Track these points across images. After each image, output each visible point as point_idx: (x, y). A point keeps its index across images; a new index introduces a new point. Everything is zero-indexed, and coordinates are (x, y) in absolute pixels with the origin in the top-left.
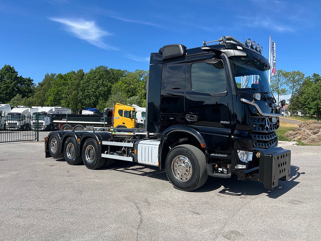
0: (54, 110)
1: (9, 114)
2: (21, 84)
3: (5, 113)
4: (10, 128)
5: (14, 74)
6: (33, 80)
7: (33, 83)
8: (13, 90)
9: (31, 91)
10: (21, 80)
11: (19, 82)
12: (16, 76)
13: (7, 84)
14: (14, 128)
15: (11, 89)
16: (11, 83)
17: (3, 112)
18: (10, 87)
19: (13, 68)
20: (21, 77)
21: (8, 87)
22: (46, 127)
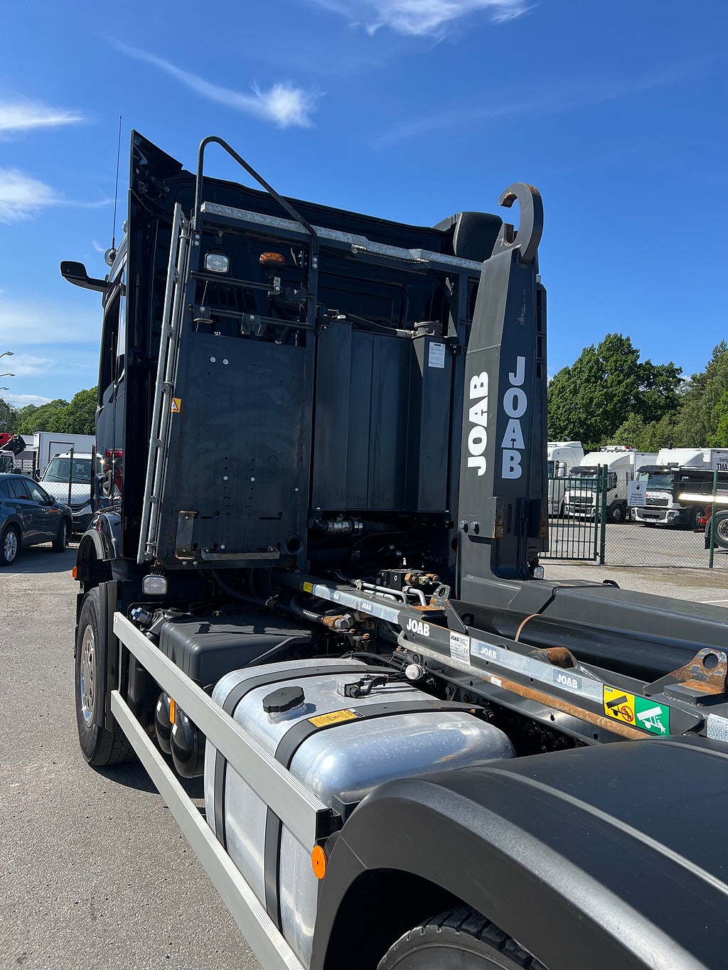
0: (707, 459)
1: (576, 470)
2: (649, 385)
3: (565, 468)
4: (577, 511)
5: (630, 357)
6: (680, 371)
7: (680, 380)
8: (625, 401)
9: (672, 404)
10: (647, 374)
11: (640, 379)
12: (634, 362)
13: (607, 387)
14: (583, 512)
15: (619, 401)
16: (620, 383)
17: (561, 465)
18: (615, 395)
19: (628, 339)
20: (648, 363)
21: (609, 397)
22: (677, 513)
